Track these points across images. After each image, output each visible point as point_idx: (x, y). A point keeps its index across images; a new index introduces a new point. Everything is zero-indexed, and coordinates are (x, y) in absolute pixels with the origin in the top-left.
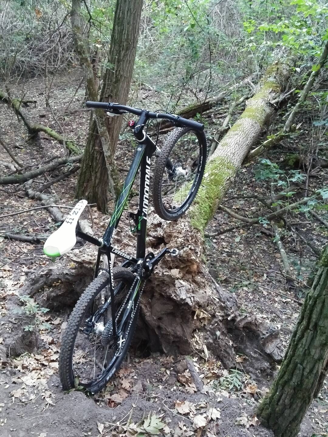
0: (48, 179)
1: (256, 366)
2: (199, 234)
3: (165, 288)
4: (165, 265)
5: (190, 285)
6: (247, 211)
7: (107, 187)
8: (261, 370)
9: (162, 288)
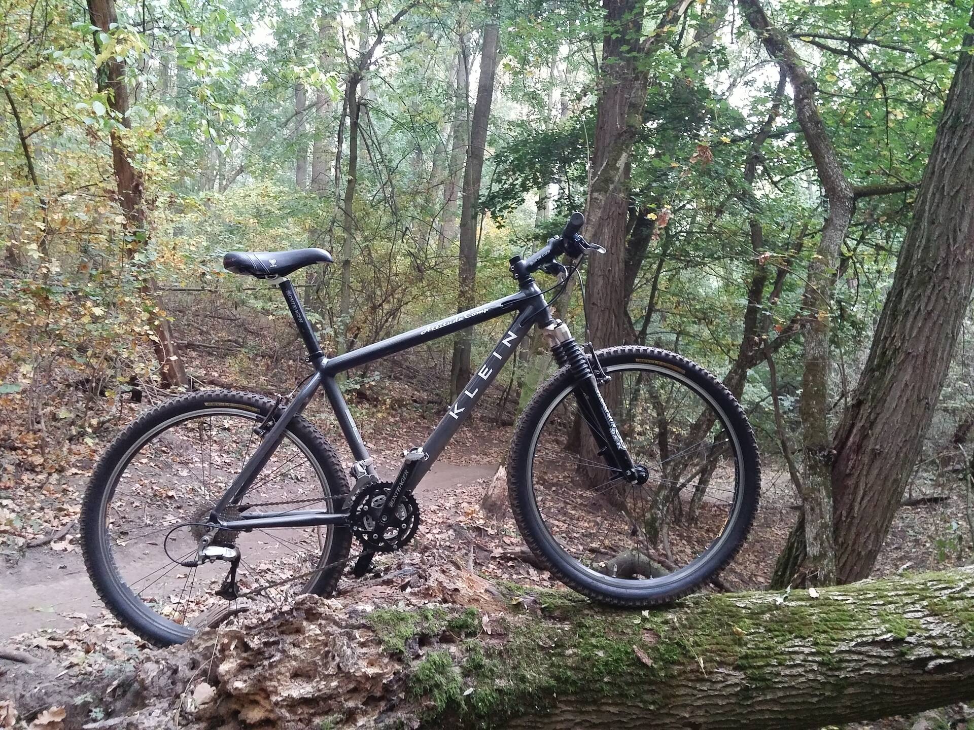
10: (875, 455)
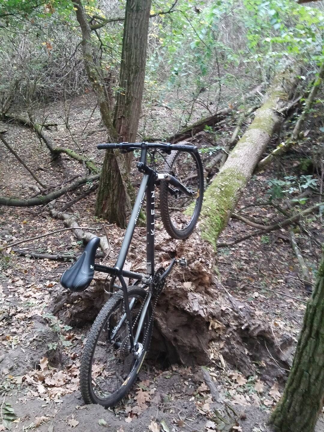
0: (71, 198)
1: (272, 373)
2: (210, 246)
3: (178, 301)
4: (178, 278)
5: (203, 297)
6: (263, 218)
7: (125, 204)
8: (277, 378)
9: (176, 301)
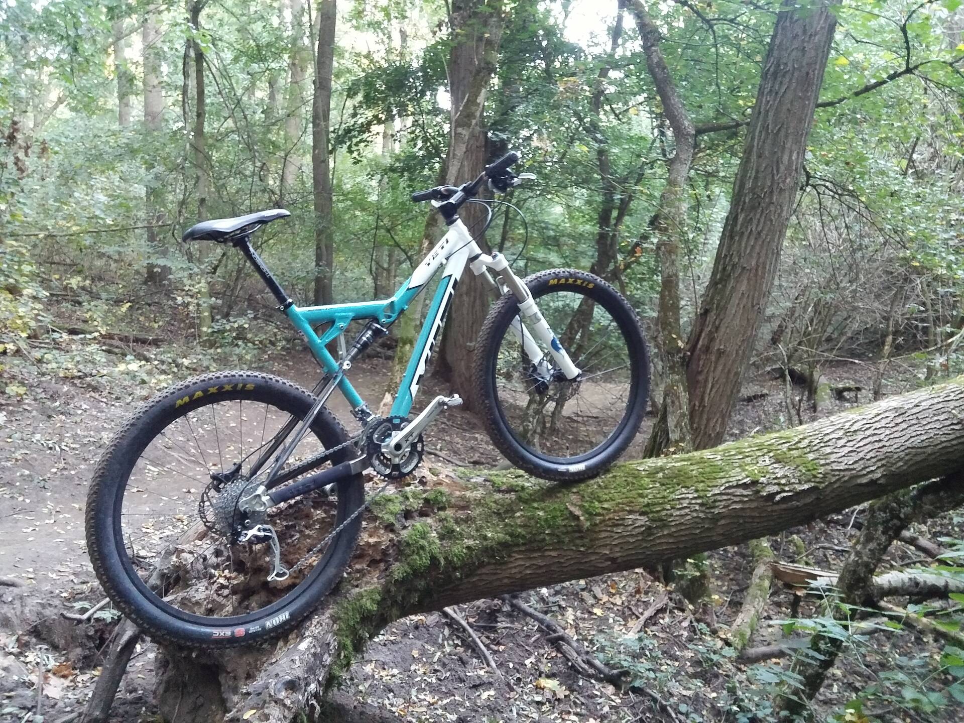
10: (720, 353)
